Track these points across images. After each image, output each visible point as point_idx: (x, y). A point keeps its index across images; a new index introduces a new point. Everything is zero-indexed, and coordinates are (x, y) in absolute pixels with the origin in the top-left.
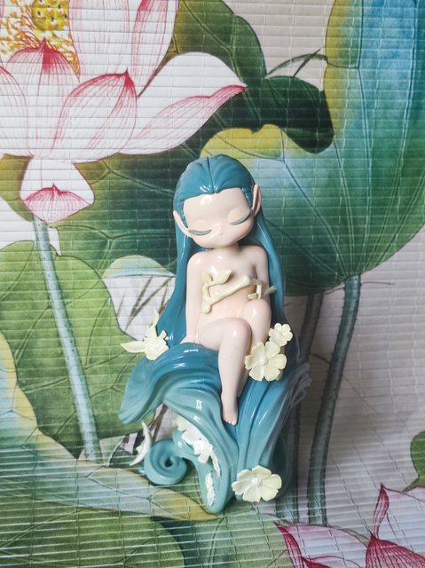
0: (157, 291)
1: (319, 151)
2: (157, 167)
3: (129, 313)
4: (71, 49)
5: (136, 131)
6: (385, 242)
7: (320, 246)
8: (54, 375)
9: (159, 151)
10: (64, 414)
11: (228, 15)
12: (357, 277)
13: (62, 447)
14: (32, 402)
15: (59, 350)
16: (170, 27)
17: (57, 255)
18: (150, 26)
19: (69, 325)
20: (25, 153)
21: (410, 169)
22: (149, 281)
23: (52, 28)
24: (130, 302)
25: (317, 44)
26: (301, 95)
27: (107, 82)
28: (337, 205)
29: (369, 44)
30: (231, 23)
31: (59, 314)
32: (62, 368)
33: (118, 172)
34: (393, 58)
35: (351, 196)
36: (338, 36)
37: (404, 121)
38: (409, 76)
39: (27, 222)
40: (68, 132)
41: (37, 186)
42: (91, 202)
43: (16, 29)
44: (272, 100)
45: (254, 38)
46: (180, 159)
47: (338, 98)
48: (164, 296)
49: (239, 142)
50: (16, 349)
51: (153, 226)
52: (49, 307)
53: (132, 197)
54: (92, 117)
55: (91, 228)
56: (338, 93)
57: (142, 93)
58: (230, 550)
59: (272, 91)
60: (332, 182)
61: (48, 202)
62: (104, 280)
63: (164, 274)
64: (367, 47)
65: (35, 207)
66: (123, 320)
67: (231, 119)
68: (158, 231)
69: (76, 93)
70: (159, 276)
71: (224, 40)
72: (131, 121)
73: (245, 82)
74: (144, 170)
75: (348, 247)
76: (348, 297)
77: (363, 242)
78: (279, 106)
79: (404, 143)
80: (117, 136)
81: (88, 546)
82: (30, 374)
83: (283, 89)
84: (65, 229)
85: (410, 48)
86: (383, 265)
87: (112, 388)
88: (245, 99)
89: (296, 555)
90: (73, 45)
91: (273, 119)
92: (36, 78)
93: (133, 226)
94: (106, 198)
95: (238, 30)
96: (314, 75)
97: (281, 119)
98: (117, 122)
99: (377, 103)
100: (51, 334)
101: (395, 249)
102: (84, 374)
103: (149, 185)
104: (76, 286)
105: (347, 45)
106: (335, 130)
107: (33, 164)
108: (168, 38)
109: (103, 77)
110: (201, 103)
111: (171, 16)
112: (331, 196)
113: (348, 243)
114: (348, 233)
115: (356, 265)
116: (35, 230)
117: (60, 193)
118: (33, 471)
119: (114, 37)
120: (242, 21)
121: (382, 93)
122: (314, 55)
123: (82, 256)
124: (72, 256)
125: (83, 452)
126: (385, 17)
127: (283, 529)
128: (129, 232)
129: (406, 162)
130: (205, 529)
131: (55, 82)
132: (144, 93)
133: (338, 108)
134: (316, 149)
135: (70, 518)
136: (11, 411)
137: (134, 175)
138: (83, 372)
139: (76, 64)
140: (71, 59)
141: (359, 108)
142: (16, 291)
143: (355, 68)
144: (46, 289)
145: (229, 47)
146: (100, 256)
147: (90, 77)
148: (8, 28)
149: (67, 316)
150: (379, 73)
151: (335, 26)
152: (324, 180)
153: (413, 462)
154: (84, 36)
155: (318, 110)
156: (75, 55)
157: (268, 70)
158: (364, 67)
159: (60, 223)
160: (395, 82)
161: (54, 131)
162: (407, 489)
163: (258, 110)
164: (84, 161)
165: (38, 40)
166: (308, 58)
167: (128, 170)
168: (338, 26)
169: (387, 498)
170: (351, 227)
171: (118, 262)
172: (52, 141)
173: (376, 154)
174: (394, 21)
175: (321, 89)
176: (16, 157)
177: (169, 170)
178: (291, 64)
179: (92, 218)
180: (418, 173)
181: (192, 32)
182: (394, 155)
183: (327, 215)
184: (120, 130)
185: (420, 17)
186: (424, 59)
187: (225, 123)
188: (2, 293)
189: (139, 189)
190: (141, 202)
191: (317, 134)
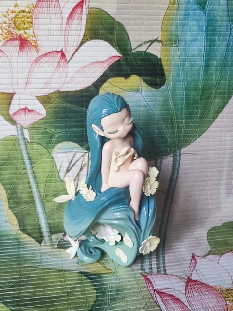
0: (79, 159)
1: (159, 88)
2: (78, 97)
3: (65, 171)
4: (34, 39)
5: (67, 80)
6: (193, 133)
7: (160, 135)
8: (27, 203)
9: (79, 89)
10: (33, 223)
11: (112, 21)
12: (179, 151)
13: (32, 239)
14: (17, 217)
15: (30, 190)
16: (84, 27)
17: (28, 142)
18: (73, 27)
19: (35, 177)
20: (11, 91)
21: (204, 96)
22: (75, 155)
23: (24, 29)
24: (65, 165)
25: (157, 35)
26: (149, 60)
27: (52, 55)
28: (169, 114)
29: (183, 35)
30: (114, 25)
31: (29, 172)
32: (32, 199)
33: (58, 100)
34: (195, 41)
35: (175, 110)
36: (167, 31)
37: (201, 72)
38: (203, 50)
39: (13, 126)
40: (33, 80)
41: (18, 108)
42: (45, 115)
43: (7, 29)
44: (135, 63)
45: (125, 32)
46: (89, 93)
47: (167, 61)
48: (82, 162)
49: (118, 84)
50: (8, 190)
51: (76, 127)
52: (25, 169)
53: (65, 112)
54: (45, 73)
55: (45, 129)
56: (168, 59)
57: (70, 60)
58: (119, 287)
59: (135, 58)
60: (166, 103)
61: (23, 116)
62: (52, 155)
63: (82, 151)
64: (182, 36)
65: (17, 118)
66: (62, 174)
67: (115, 73)
68: (79, 129)
69: (37, 61)
70: (80, 152)
71: (110, 33)
72: (64, 75)
73: (121, 54)
74: (72, 99)
75: (174, 136)
76: (175, 160)
77: (181, 133)
78: (138, 65)
79: (201, 83)
80: (58, 82)
81: (49, 287)
82: (15, 203)
83: (140, 57)
84: (32, 129)
85: (203, 36)
86: (192, 144)
87: (57, 209)
88: (122, 62)
89: (151, 288)
90: (35, 37)
91: (136, 72)
92: (16, 54)
93: (66, 127)
94: (52, 113)
95: (117, 28)
96: (155, 50)
97: (140, 72)
98: (58, 75)
99: (187, 63)
100: (26, 182)
101: (197, 137)
102: (43, 202)
103: (74, 106)
104: (38, 158)
105: (172, 35)
106: (167, 78)
107: (15, 97)
108: (82, 33)
109: (50, 52)
110: (99, 65)
111: (84, 22)
112: (165, 110)
113: (174, 134)
114: (174, 129)
115: (179, 145)
116: (17, 130)
117: (29, 111)
118: (19, 251)
119: (55, 32)
120: (120, 24)
121: (190, 59)
122: (155, 40)
123: (40, 143)
124: (36, 143)
125: (43, 241)
126: (190, 21)
127: (145, 276)
128: (64, 130)
129: (202, 92)
130: (106, 277)
131: (26, 55)
132: (71, 60)
133: (168, 66)
134: (157, 87)
135: (39, 273)
136: (6, 222)
137: (66, 102)
138: (42, 201)
139: (36, 47)
140: (34, 44)
141: (178, 66)
142: (8, 161)
143: (176, 46)
144: (23, 160)
145: (113, 37)
146: (50, 142)
147: (44, 53)
148: (2, 29)
149: (33, 173)
150: (188, 49)
151: (166, 26)
152: (161, 103)
153: (208, 242)
154: (40, 32)
155: (158, 67)
156: (36, 42)
157: (133, 48)
158: (181, 46)
159: (30, 126)
160: (196, 53)
161: (26, 80)
162: (205, 256)
163: (128, 68)
164: (41, 95)
165: (17, 35)
166: (152, 42)
167: (63, 99)
168: (167, 25)
169: (195, 260)
170: (175, 126)
171: (59, 145)
172: (25, 85)
173: (187, 89)
174: (195, 23)
175: (159, 57)
176: (7, 94)
177: (84, 99)
178: (144, 45)
179: (46, 123)
180: (209, 98)
181: (95, 30)
182: (196, 89)
183: (163, 119)
184: (59, 79)
185: (207, 21)
186: (210, 41)
187: (112, 75)
188: (1, 162)
189: (69, 108)
190: (70, 115)
191: (158, 79)
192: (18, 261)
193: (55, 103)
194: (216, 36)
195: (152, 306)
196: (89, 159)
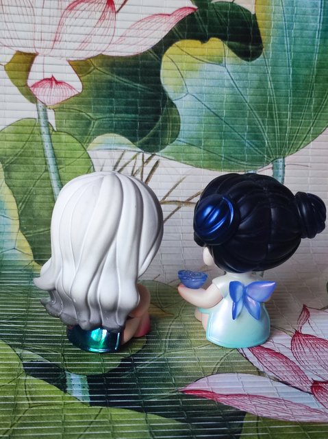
0: (128, 163)
1: (252, 60)
2: (130, 67)
5: (115, 39)
6: (303, 134)
7: (253, 134)
9: (132, 54)
12: (282, 159)
14: (30, 242)
15: (52, 204)
17: (53, 130)
20: (32, 51)
22: (123, 154)
26: (238, 16)
28: (266, 102)
31: (53, 176)
33: (101, 69)
35: (276, 96)
37: (317, 40)
38: (320, 5)
39: (32, 104)
40: (65, 37)
41: (40, 77)
42: (80, 91)
44: (216, 20)
46: (148, 62)
47: (266, 20)
48: (134, 167)
49: (191, 51)
50: (20, 202)
51: (127, 112)
52: (47, 171)
53: (111, 88)
54: (82, 26)
55: (80, 111)
56: (266, 16)
57: (119, 9)
59: (216, 12)
60: (262, 84)
61: (48, 89)
62: (89, 152)
63: (134, 149)
65: (39, 93)
67: (186, 33)
68: (130, 116)
69: (71, 7)
70: (130, 151)
72: (111, 31)
73: (196, 4)
74: (120, 69)
75: (275, 136)
76: (275, 174)
77: (286, 133)
78: (221, 24)
79: (316, 57)
80: (101, 41)
82: (30, 222)
83: (225, 11)
84: (60, 111)
86: (302, 151)
88: (196, 17)
91: (217, 34)
93: (111, 111)
94: (91, 89)
96: (248, 2)
97: (223, 34)
98: (101, 31)
99: (296, 25)
100: (47, 192)
101: (311, 139)
103: (124, 80)
104: (67, 156)
106: (264, 45)
107: (37, 60)
110: (164, 19)
112: (261, 95)
113: (275, 133)
114: (274, 125)
115: (281, 150)
116: (38, 111)
117: (57, 83)
118: (29, 283)
121: (299, 18)
123: (72, 132)
124: (65, 132)
128: (108, 115)
129: (318, 71)
132: (121, 10)
133: (266, 28)
134: (249, 59)
136: (14, 249)
137: (112, 72)
141: (282, 29)
142: (22, 158)
144: (45, 157)
146: (85, 133)
149: (59, 178)
150: (297, 2)
152: (256, 83)
155: (251, 28)
159: (58, 106)
161: (54, 35)
162: (324, 308)
163: (206, 27)
164: (76, 59)
167: (108, 68)
169: (308, 313)
170: (277, 121)
171: (99, 139)
172: (52, 42)
173: (296, 64)
175: (253, 13)
176: (25, 54)
177: (139, 69)
179: (80, 103)
182: (309, 66)
183: (259, 110)
184: (103, 37)
187: (181, 35)
188: (11, 158)
189: (116, 82)
190: (117, 93)
191: (250, 47)
192: (27, 293)
193: (94, 74)
195: (236, 358)
196: (145, 162)
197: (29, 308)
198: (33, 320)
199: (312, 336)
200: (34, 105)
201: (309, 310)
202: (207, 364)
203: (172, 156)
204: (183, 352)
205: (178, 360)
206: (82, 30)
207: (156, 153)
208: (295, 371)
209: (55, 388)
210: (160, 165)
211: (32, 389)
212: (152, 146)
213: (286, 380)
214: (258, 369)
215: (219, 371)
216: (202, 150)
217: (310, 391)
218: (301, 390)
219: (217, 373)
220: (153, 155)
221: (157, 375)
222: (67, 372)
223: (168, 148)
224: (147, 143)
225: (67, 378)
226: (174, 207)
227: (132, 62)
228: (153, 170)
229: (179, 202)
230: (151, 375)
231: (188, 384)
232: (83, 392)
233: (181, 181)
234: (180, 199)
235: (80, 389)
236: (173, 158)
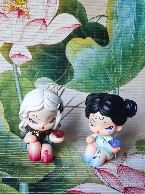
0: (52, 89)
1: (105, 46)
2: (53, 49)
4: (27, 10)
5: (46, 37)
6: (127, 77)
7: (105, 77)
8: (17, 116)
9: (53, 44)
11: (76, 2)
12: (118, 88)
14: (9, 123)
15: (19, 107)
16: (58, 5)
17: (20, 76)
18: (51, 5)
20: (11, 42)
21: (134, 54)
22: (49, 86)
23: (21, 4)
25: (104, 12)
26: (99, 28)
27: (38, 21)
28: (111, 64)
29: (120, 13)
30: (77, 5)
31: (19, 95)
33: (40, 50)
34: (128, 17)
35: (115, 61)
36: (110, 10)
37: (132, 38)
38: (134, 23)
39: (11, 65)
40: (25, 37)
41: (14, 53)
42: (31, 59)
43: (10, 4)
44: (90, 29)
45: (84, 10)
46: (60, 47)
49: (79, 42)
50: (5, 106)
51: (51, 68)
52: (17, 93)
53: (44, 58)
54: (32, 32)
55: (31, 68)
56: (111, 28)
57: (48, 25)
58: (71, 165)
59: (90, 26)
60: (109, 56)
61: (18, 58)
62: (35, 85)
63: (54, 84)
65: (14, 60)
67: (77, 35)
68: (52, 70)
69: (28, 24)
70: (52, 84)
71: (74, 10)
72: (45, 34)
73: (81, 23)
74: (48, 50)
75: (114, 78)
77: (119, 77)
78: (92, 31)
79: (132, 45)
80: (40, 38)
81: (24, 160)
82: (9, 115)
83: (93, 26)
84: (23, 68)
85: (133, 15)
86: (126, 85)
88: (81, 28)
89: (94, 168)
90: (27, 9)
91: (90, 35)
92: (16, 19)
93: (44, 68)
94: (36, 58)
95: (79, 7)
96: (103, 22)
98: (40, 34)
99: (123, 32)
100: (17, 102)
101: (130, 80)
103: (50, 54)
104: (26, 86)
105: (113, 13)
106: (110, 40)
107: (13, 46)
108: (57, 8)
109: (37, 20)
110: (67, 29)
111: (58, 2)
112: (109, 61)
113: (114, 77)
114: (114, 74)
115: (117, 84)
116: (13, 67)
117: (22, 56)
118: (8, 142)
119: (40, 7)
120: (80, 4)
121: (125, 29)
122: (103, 16)
123: (27, 77)
124: (24, 77)
126: (125, 5)
128: (43, 69)
129: (133, 51)
130: (64, 159)
131: (22, 20)
133: (111, 33)
134: (104, 46)
135: (19, 153)
136: (2, 126)
137: (45, 51)
139: (28, 15)
140: (27, 14)
141: (118, 33)
142: (6, 87)
143: (116, 20)
144: (16, 87)
145: (76, 12)
146: (33, 77)
147: (32, 20)
148: (8, 3)
149: (22, 96)
150: (124, 22)
151: (109, 7)
152: (106, 56)
153: (136, 147)
154: (31, 7)
155: (104, 33)
156: (28, 13)
157: (88, 20)
158: (119, 20)
159: (21, 65)
161: (20, 36)
162: (134, 154)
163: (85, 32)
164: (30, 46)
165: (17, 8)
166: (101, 16)
167: (43, 50)
168: (111, 7)
170: (115, 72)
171: (39, 79)
172: (20, 39)
173: (123, 48)
174: (128, 6)
175: (105, 26)
176: (8, 44)
177: (56, 50)
178: (95, 18)
179: (31, 64)
180: (137, 55)
181: (65, 7)
182: (129, 49)
183: (107, 67)
185: (136, 5)
186: (139, 18)
187: (75, 36)
188: (1, 87)
189: (47, 56)
190: (47, 60)
191: (104, 41)
192: (6, 146)
193: (38, 52)
194: (142, 15)
195: (93, 176)
196: (59, 89)
197: (7, 153)
198: (8, 158)
199: (127, 167)
200: (12, 65)
201: (127, 155)
202: (80, 179)
203: (70, 87)
204: (71, 173)
205: (69, 177)
206: (33, 34)
207: (64, 86)
208: (117, 182)
209: (14, 189)
210: (65, 90)
211: (5, 190)
212: (62, 82)
213: (113, 186)
214: (102, 181)
215: (85, 182)
216: (83, 85)
217: (123, 192)
218: (119, 191)
219: (84, 183)
220: (62, 86)
221: (58, 183)
222: (20, 182)
223: (68, 83)
224: (60, 81)
225: (20, 184)
226: (71, 108)
227: (54, 47)
228: (62, 93)
229: (73, 106)
230: (56, 183)
231: (71, 188)
232: (26, 191)
233: (74, 98)
234: (74, 105)
235: (25, 190)
236: (71, 88)
